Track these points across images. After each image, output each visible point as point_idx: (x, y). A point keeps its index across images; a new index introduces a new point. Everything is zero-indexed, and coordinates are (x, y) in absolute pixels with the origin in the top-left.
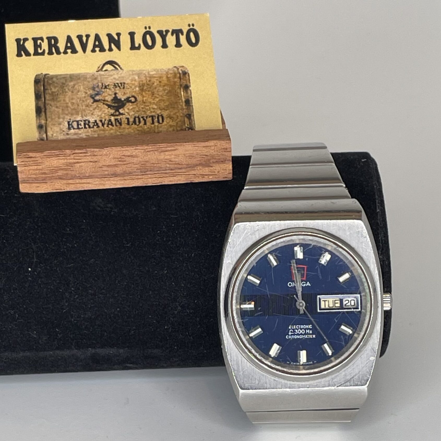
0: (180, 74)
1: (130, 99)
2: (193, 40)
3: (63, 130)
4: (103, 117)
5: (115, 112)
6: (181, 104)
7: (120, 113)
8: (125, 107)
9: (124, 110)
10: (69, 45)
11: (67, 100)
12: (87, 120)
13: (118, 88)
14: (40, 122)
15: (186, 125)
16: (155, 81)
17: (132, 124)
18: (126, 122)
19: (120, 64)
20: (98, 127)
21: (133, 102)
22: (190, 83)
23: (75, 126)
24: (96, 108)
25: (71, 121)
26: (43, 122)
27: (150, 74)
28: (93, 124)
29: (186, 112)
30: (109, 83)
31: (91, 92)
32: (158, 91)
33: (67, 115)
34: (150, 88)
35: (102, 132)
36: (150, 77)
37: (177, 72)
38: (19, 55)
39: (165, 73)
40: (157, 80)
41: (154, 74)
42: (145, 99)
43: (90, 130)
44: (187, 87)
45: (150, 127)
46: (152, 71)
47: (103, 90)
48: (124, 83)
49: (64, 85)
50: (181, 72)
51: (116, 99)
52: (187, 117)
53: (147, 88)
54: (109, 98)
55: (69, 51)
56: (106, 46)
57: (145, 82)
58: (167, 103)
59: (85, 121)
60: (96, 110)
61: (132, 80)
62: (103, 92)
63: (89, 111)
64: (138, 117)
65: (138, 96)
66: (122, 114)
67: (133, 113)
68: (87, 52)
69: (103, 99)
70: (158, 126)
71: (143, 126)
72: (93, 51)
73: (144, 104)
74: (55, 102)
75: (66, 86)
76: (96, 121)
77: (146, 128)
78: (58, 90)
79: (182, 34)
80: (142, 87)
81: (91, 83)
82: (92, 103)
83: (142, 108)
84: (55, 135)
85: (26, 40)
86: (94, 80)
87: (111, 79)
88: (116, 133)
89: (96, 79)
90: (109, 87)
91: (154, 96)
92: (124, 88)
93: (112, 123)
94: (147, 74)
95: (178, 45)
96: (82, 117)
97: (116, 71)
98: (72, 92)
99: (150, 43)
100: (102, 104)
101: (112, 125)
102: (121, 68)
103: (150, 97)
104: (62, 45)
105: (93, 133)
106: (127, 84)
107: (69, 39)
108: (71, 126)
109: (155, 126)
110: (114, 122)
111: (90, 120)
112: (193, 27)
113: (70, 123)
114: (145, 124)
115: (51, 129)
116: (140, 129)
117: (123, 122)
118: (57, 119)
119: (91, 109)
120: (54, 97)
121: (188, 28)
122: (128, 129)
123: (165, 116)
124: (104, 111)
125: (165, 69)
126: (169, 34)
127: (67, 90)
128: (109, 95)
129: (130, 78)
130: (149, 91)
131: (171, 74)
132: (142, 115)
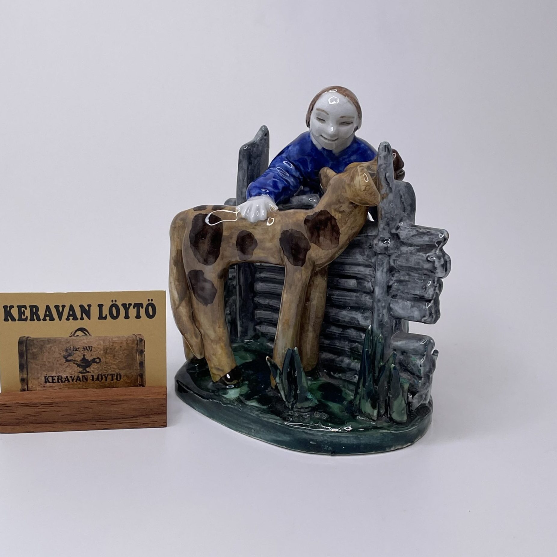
0: (137, 341)
1: (95, 360)
2: (151, 313)
3: (41, 383)
4: (73, 374)
5: (83, 370)
6: (136, 365)
7: (86, 371)
8: (91, 366)
9: (90, 369)
10: (48, 313)
11: (45, 359)
12: (60, 376)
13: (87, 351)
14: (22, 376)
15: (139, 382)
16: (117, 346)
17: (96, 380)
18: (91, 379)
19: (89, 331)
20: (69, 381)
21: (98, 363)
22: (145, 348)
23: (51, 381)
24: (67, 366)
25: (47, 376)
26: (25, 376)
27: (114, 340)
28: (65, 379)
29: (139, 372)
30: (79, 346)
31: (64, 353)
32: (118, 355)
33: (44, 371)
34: (112, 351)
35: (72, 386)
36: (113, 343)
37: (135, 339)
38: (6, 320)
39: (125, 340)
40: (118, 345)
41: (115, 340)
42: (107, 360)
43: (62, 384)
44: (142, 352)
45: (109, 383)
46: (115, 338)
47: (74, 352)
48: (92, 347)
49: (43, 347)
50: (138, 339)
51: (84, 360)
52: (140, 376)
53: (110, 352)
54: (79, 359)
55: (48, 318)
56: (79, 316)
57: (107, 347)
58: (125, 365)
59: (58, 376)
60: (68, 368)
61: (98, 345)
62: (74, 354)
63: (62, 369)
64: (101, 375)
65: (102, 358)
66: (89, 372)
67: (97, 371)
68: (62, 320)
69: (74, 359)
70: (116, 382)
71: (104, 382)
72: (68, 319)
73: (106, 365)
74: (35, 361)
75: (45, 348)
76: (67, 377)
77: (106, 383)
78: (37, 351)
79: (142, 308)
80: (106, 351)
81: (65, 346)
82: (65, 362)
83: (105, 368)
84: (34, 386)
85: (12, 307)
86: (68, 344)
87: (82, 343)
88: (82, 386)
89: (68, 343)
90: (79, 350)
91: (115, 358)
92: (91, 351)
93: (80, 379)
94: (110, 340)
95: (138, 316)
96: (56, 373)
97: (85, 337)
98: (49, 353)
99: (115, 314)
100: (73, 363)
101: (80, 380)
102: (90, 334)
103: (112, 359)
104: (41, 313)
105: (64, 387)
106: (94, 347)
107: (48, 308)
108: (47, 380)
109: (114, 382)
110: (81, 378)
111: (63, 376)
112: (153, 302)
113: (47, 378)
114: (106, 380)
115: (32, 382)
116: (101, 384)
117: (88, 378)
118: (36, 374)
119: (64, 367)
120: (35, 356)
121: (148, 302)
122: (92, 384)
123: (122, 374)
124: (74, 369)
125: (125, 336)
126: (132, 307)
127: (45, 351)
128: (79, 356)
129: (97, 343)
130: (111, 354)
131: (130, 340)
132: (105, 374)
